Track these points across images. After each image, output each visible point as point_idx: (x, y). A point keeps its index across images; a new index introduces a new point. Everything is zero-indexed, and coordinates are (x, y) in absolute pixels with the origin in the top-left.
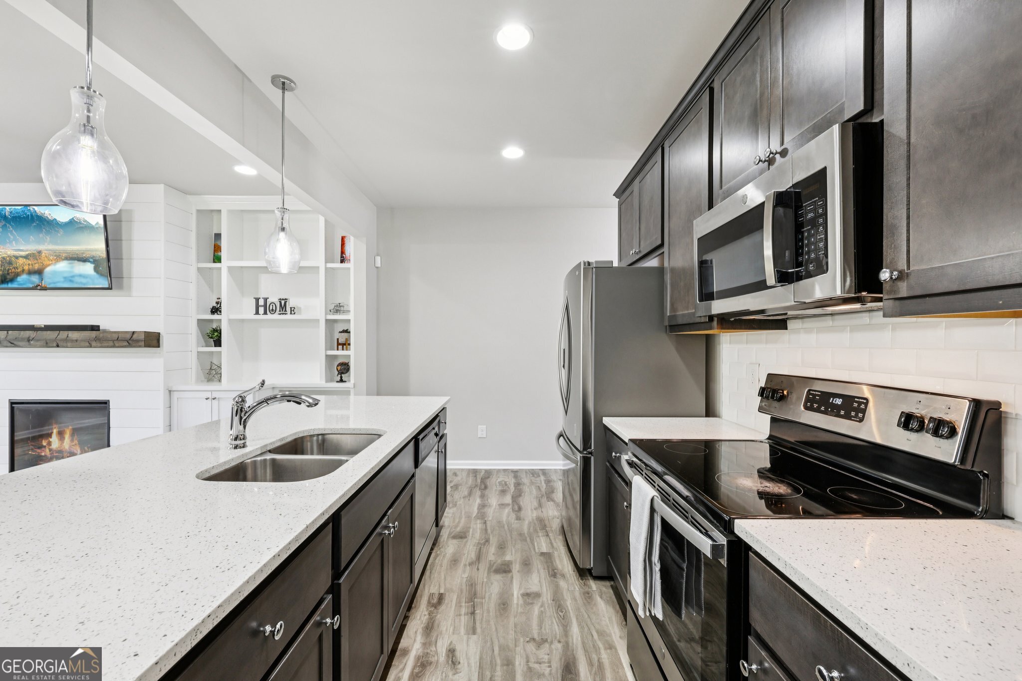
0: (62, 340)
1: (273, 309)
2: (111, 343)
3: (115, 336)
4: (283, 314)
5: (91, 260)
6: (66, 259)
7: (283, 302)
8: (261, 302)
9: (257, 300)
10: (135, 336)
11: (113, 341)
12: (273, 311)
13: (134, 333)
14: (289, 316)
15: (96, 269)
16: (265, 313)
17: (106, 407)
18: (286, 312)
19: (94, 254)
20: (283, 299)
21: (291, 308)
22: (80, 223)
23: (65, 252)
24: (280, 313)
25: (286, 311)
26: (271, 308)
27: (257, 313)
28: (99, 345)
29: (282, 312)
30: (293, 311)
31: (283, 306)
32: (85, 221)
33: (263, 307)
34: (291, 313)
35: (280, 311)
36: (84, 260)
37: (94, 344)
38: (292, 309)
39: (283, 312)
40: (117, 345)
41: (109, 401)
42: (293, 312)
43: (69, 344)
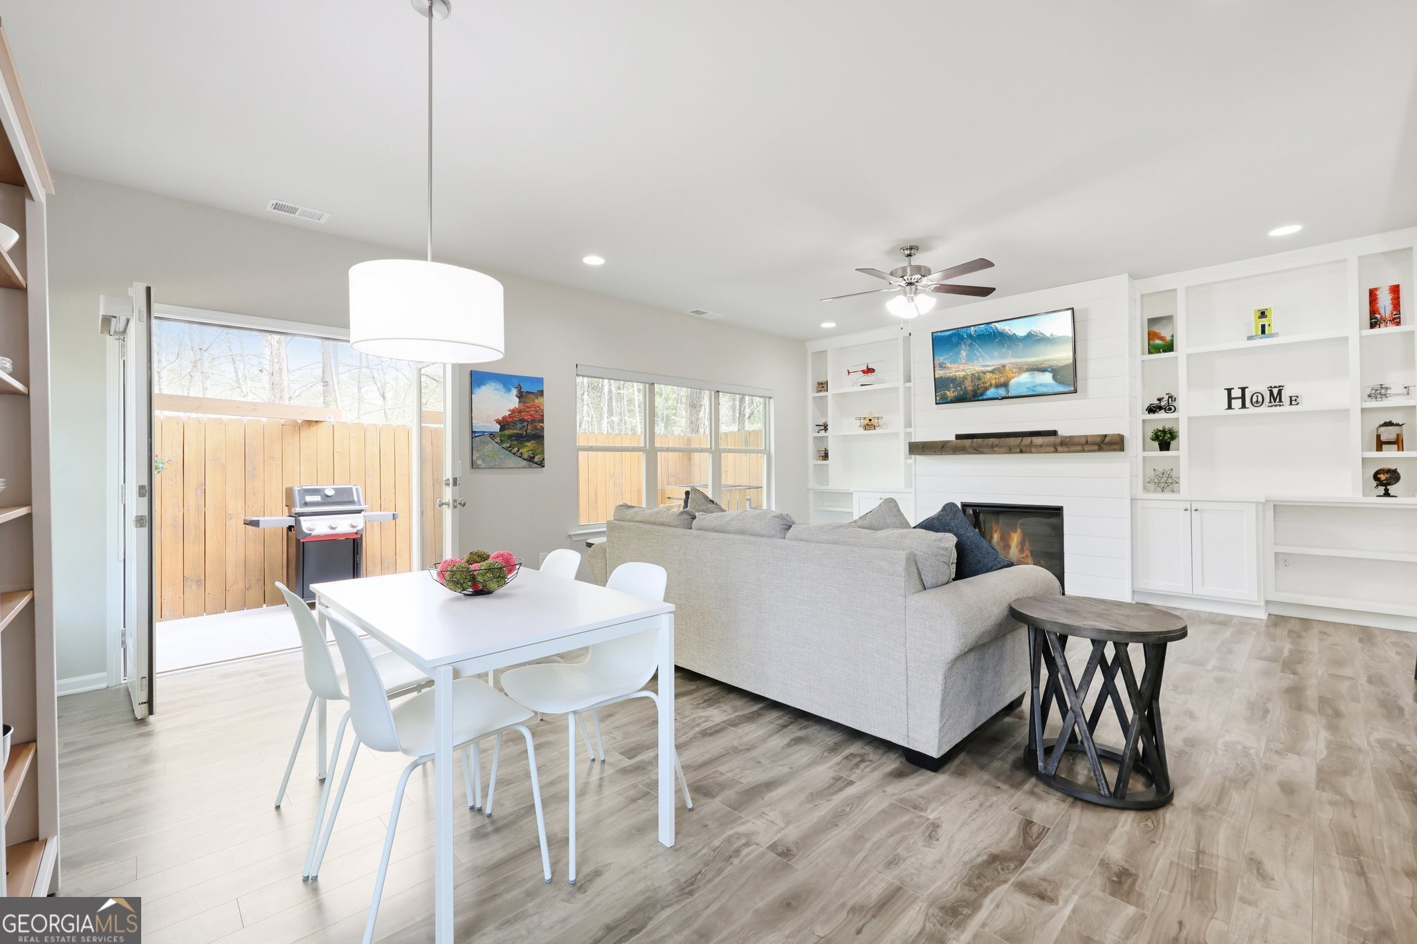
0: (1026, 446)
1: (1257, 401)
2: (1080, 448)
3: (1083, 440)
4: (1276, 406)
5: (1050, 370)
6: (1028, 370)
7: (1275, 391)
8: (1236, 393)
9: (1229, 391)
10: (1107, 440)
11: (1082, 445)
12: (1257, 404)
13: (1106, 436)
14: (1286, 408)
15: (1054, 378)
16: (1244, 406)
17: (1060, 513)
18: (1282, 404)
19: (1051, 363)
20: (1275, 387)
21: (1291, 397)
22: (1037, 336)
23: (1026, 363)
24: (1270, 404)
25: (1280, 401)
26: (1255, 399)
27: (1230, 407)
28: (1066, 449)
29: (1273, 404)
30: (1296, 400)
31: (1276, 396)
32: (1041, 333)
33: (1238, 398)
34: (1291, 404)
35: (1270, 402)
36: (1043, 370)
37: (1060, 449)
38: (1293, 398)
39: (1277, 403)
40: (1086, 449)
41: (1062, 507)
42: (1294, 402)
43: (1033, 450)
